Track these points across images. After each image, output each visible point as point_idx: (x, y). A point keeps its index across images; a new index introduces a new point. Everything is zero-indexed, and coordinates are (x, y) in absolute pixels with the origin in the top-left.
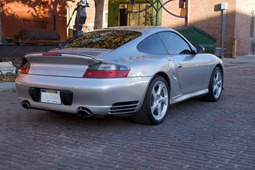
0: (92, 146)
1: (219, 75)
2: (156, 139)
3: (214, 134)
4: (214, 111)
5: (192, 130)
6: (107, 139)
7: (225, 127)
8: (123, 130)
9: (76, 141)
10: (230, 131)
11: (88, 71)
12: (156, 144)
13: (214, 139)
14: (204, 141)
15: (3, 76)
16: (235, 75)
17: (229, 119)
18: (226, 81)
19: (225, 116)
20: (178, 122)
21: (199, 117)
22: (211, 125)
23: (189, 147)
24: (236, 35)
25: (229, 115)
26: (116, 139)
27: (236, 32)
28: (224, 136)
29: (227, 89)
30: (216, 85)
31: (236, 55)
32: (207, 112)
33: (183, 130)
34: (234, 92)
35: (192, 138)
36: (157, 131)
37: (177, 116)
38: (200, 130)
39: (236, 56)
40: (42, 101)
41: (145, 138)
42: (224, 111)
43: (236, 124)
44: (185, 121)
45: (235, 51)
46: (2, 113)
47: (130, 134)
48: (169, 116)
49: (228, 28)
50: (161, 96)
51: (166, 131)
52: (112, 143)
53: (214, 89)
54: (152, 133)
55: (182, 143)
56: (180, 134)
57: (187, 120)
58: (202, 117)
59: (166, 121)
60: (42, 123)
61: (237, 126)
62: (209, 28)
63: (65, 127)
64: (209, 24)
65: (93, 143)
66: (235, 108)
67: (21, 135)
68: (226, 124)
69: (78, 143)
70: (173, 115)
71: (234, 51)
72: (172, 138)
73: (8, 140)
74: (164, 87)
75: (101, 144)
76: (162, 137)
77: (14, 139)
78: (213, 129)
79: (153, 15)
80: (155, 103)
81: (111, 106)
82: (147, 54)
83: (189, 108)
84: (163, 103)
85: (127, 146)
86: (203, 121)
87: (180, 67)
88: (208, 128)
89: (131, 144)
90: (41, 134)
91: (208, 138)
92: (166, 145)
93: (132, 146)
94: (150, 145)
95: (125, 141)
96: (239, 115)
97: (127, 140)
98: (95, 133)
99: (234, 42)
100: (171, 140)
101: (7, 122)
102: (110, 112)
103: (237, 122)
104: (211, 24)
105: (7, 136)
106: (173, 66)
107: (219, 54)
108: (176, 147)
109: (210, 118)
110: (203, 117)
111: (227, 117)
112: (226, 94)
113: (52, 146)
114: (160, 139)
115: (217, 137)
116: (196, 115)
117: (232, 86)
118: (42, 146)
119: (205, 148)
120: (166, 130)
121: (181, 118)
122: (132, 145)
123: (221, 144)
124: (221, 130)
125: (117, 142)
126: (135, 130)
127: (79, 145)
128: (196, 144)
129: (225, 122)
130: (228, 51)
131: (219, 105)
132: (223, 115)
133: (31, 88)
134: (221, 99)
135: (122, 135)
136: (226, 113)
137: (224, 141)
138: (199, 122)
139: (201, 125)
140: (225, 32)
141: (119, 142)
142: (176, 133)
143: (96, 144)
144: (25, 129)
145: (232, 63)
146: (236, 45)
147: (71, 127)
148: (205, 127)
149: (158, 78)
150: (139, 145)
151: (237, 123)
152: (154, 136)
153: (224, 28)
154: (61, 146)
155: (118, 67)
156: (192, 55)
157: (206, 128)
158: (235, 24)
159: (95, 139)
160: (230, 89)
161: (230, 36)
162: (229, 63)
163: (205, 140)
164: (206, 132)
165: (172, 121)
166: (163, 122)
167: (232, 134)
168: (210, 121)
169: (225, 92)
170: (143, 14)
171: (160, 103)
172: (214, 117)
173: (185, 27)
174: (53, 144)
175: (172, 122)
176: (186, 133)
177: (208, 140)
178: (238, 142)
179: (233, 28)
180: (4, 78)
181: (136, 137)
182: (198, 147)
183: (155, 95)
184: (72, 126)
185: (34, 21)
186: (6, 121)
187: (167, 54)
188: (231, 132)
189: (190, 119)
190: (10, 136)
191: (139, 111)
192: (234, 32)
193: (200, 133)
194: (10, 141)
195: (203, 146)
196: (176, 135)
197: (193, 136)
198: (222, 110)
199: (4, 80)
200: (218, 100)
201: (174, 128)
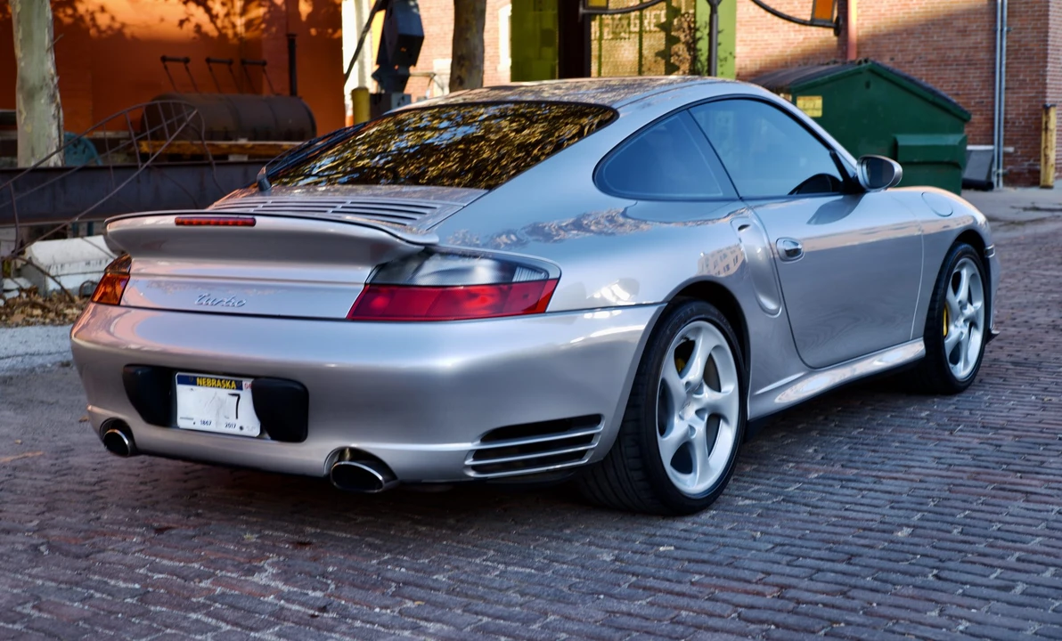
0: (388, 628)
1: (973, 277)
2: (678, 588)
3: (944, 554)
4: (949, 441)
5: (842, 539)
6: (458, 593)
7: (991, 521)
8: (536, 544)
9: (322, 605)
10: (1013, 541)
11: (371, 289)
12: (672, 615)
13: (939, 584)
14: (895, 594)
15: (67, 299)
16: (1047, 263)
17: (1011, 478)
18: (1009, 294)
19: (997, 463)
20: (783, 500)
21: (879, 470)
22: (930, 512)
23: (823, 628)
24: (1052, 88)
25: (1012, 461)
26: (500, 590)
27: (1053, 80)
28: (985, 565)
29: (1012, 331)
30: (957, 319)
31: (1057, 174)
32: (917, 446)
33: (806, 539)
34: (1041, 342)
35: (840, 578)
36: (686, 544)
37: (785, 467)
38: (879, 539)
39: (1057, 178)
40: (181, 423)
41: (627, 585)
42: (990, 441)
43: (1041, 502)
44: (818, 491)
45: (1052, 156)
46: (33, 467)
47: (564, 563)
48: (748, 469)
49: (1018, 63)
50: (706, 388)
51: (725, 545)
52: (479, 609)
53: (949, 342)
54: (665, 555)
55: (791, 606)
56: (789, 558)
57: (825, 485)
58: (891, 471)
59: (730, 495)
60: (189, 517)
61: (1048, 511)
62: (939, 65)
63: (286, 532)
64: (940, 49)
65: (397, 610)
66: (1040, 422)
67: (88, 579)
68: (999, 506)
69: (327, 611)
70: (765, 462)
71: (1046, 155)
72: (749, 582)
73: (25, 603)
74: (717, 348)
75: (431, 616)
76: (707, 575)
77: (52, 598)
78: (939, 530)
79: (698, 19)
80: (676, 420)
81: (479, 442)
82: (641, 203)
83: (839, 426)
84: (715, 419)
85: (542, 627)
86: (894, 493)
87: (793, 253)
88: (915, 527)
89: (562, 616)
90: (172, 572)
91: (913, 580)
92: (721, 616)
93: (568, 625)
94: (647, 619)
95: (538, 601)
96: (1058, 456)
97: (548, 595)
98: (413, 558)
99: (1044, 120)
100: (747, 592)
101: (43, 513)
102: (474, 468)
103: (1049, 492)
104: (946, 49)
105: (25, 583)
106: (759, 250)
107: (986, 171)
108: (765, 627)
109: (928, 475)
110: (897, 472)
111: (1004, 466)
112: (1003, 357)
113: (210, 631)
114: (694, 588)
115: (956, 571)
116: (866, 462)
117: (1034, 315)
118: (168, 631)
119: (894, 632)
120: (727, 540)
121: (798, 479)
122: (568, 618)
123: (969, 608)
124: (973, 535)
125: (501, 607)
126: (590, 544)
127: (331, 622)
128: (853, 610)
129: (993, 492)
130: (1020, 159)
131: (971, 410)
132: (989, 459)
133: (132, 370)
134: (981, 381)
135: (529, 567)
136: (1002, 448)
137: (985, 592)
138: (878, 494)
139: (884, 512)
140: (1006, 81)
141: (509, 604)
142: (772, 555)
143: (409, 617)
144: (110, 547)
145: (1037, 209)
146: (1055, 133)
147: (313, 531)
148: (903, 521)
149: (692, 310)
150: (596, 622)
151: (1046, 499)
152: (670, 574)
153: (1004, 62)
154: (252, 629)
155: (507, 267)
156: (848, 197)
157: (908, 526)
158: (1047, 45)
159: (408, 590)
160: (1025, 331)
161: (1030, 97)
162: (1025, 209)
163: (899, 587)
164: (906, 547)
165: (759, 495)
166: (718, 500)
167: (1022, 554)
168: (929, 490)
169: (1001, 348)
170: (657, 17)
171: (703, 419)
172: (947, 470)
173: (836, 65)
174: (217, 619)
175: (759, 499)
176: (815, 553)
177: (910, 591)
178: (1047, 597)
179: (1038, 62)
180: (69, 307)
181: (592, 579)
182: (864, 629)
183: (677, 383)
184: (317, 527)
185: (208, 60)
186: (41, 508)
187: (733, 200)
188: (1018, 545)
189: (841, 480)
190: (39, 582)
191: (606, 458)
192: (1044, 76)
193: (878, 554)
194: (34, 607)
195: (885, 622)
196: (767, 567)
197: (842, 567)
198: (981, 435)
199: (70, 317)
200: (969, 385)
201: (764, 528)
